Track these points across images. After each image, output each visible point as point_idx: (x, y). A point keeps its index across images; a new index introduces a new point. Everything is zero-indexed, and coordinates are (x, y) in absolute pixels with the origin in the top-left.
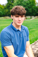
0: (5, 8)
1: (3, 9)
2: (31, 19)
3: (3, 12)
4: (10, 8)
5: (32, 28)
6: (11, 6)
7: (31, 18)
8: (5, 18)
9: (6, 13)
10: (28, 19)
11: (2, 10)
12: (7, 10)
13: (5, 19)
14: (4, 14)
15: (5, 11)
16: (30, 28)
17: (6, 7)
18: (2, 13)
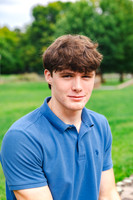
0: (24, 43)
1: (16, 44)
2: (121, 86)
3: (14, 56)
4: (43, 40)
5: (123, 118)
6: (45, 34)
7: (121, 81)
8: (21, 79)
9: (27, 59)
10: (112, 84)
11: (11, 48)
12: (31, 50)
13: (24, 83)
14: (18, 65)
15: (24, 51)
16: (119, 118)
17: (26, 38)
18: (13, 61)
